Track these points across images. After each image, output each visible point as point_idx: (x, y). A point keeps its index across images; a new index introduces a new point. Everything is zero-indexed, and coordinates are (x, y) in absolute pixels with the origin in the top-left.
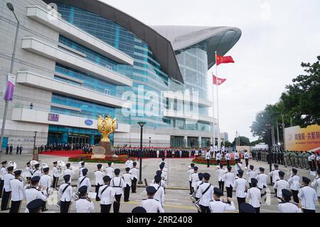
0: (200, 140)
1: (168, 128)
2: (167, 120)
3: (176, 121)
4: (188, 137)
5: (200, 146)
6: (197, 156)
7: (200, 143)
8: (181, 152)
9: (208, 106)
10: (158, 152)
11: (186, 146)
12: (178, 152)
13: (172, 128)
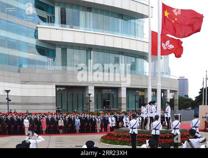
0: (123, 94)
1: (50, 68)
2: (46, 49)
3: (69, 51)
4: (98, 89)
5: (124, 108)
6: (112, 129)
7: (124, 101)
8: (78, 121)
9: (142, 16)
10: (26, 123)
11: (93, 108)
12: (71, 122)
13: (59, 67)
